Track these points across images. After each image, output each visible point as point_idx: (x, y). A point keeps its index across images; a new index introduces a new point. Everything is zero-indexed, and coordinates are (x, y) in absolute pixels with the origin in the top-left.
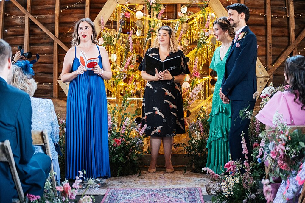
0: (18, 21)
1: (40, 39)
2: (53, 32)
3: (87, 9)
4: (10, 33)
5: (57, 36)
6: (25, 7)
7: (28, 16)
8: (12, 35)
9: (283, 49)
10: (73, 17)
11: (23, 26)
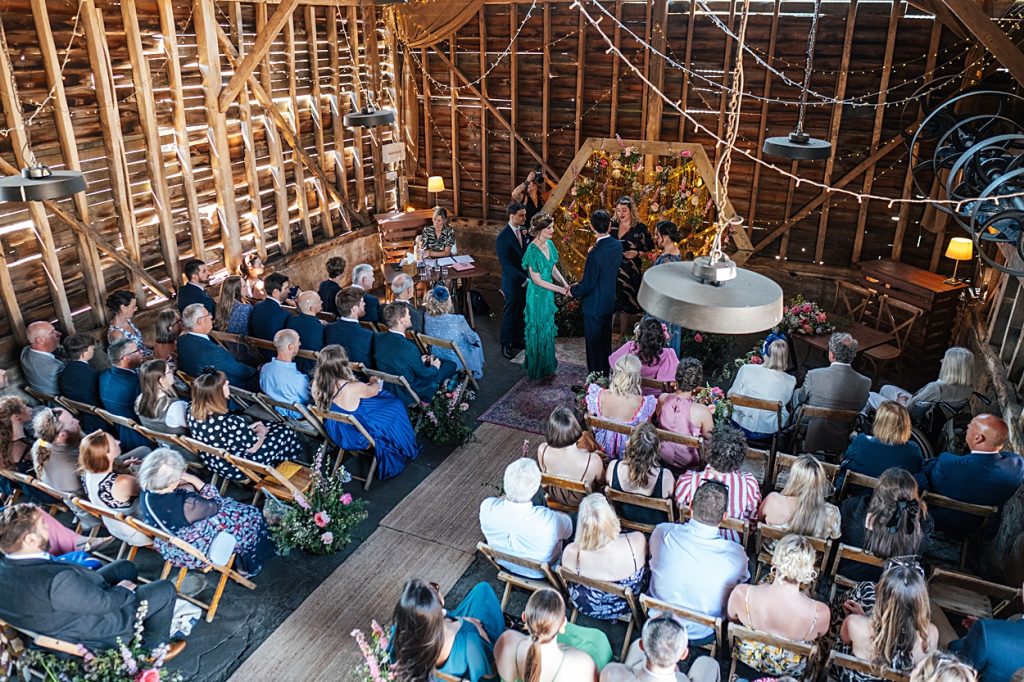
0: (504, 136)
1: (529, 160)
2: (541, 157)
3: (577, 133)
4: (496, 149)
5: (545, 160)
6: (510, 123)
7: (514, 135)
8: (498, 152)
9: (812, 198)
10: (564, 139)
11: (509, 142)
